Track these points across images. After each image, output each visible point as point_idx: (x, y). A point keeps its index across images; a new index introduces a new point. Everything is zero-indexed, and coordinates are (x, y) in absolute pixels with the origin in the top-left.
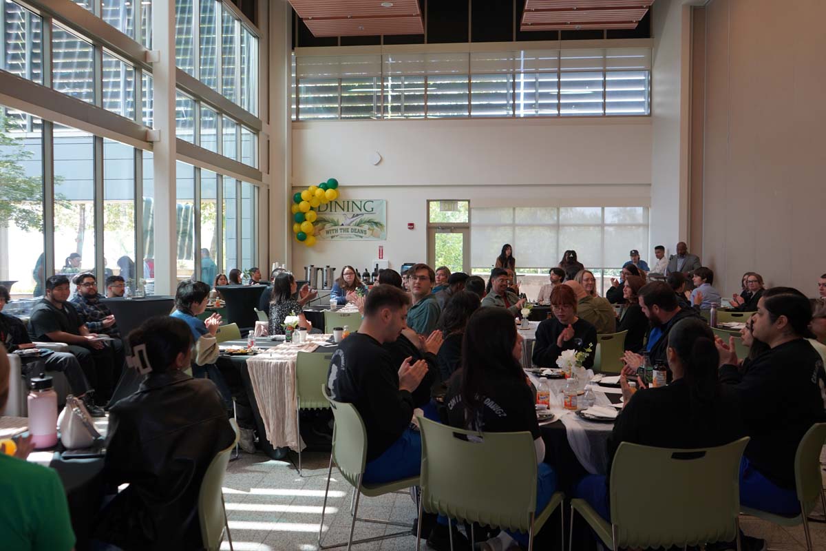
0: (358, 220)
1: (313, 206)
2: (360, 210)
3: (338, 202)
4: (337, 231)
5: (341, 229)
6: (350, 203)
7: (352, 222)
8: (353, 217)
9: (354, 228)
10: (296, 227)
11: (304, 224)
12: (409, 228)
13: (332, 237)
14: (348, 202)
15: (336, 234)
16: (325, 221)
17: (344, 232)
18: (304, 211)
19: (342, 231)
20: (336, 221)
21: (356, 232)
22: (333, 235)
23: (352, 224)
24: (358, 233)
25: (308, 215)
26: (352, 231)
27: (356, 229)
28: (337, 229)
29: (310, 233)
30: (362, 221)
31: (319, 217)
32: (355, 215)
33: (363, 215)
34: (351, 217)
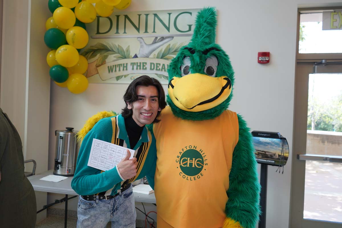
2: (168, 29)
3: (129, 16)
4: (125, 67)
5: (133, 64)
6: (151, 18)
7: (154, 50)
8: (155, 42)
9: (156, 61)
10: (50, 55)
11: (62, 49)
12: (260, 62)
13: (118, 78)
14: (147, 15)
15: (125, 73)
16: (105, 50)
17: (137, 69)
18: (63, 27)
19: (135, 67)
20: (125, 49)
21: (160, 69)
22: (119, 74)
23: (152, 56)
24: (162, 70)
25: (70, 34)
26: (152, 68)
27: (160, 64)
28: (127, 64)
29: (75, 70)
30: (169, 49)
31: (95, 43)
32: (158, 38)
33: (172, 37)
34: (151, 43)
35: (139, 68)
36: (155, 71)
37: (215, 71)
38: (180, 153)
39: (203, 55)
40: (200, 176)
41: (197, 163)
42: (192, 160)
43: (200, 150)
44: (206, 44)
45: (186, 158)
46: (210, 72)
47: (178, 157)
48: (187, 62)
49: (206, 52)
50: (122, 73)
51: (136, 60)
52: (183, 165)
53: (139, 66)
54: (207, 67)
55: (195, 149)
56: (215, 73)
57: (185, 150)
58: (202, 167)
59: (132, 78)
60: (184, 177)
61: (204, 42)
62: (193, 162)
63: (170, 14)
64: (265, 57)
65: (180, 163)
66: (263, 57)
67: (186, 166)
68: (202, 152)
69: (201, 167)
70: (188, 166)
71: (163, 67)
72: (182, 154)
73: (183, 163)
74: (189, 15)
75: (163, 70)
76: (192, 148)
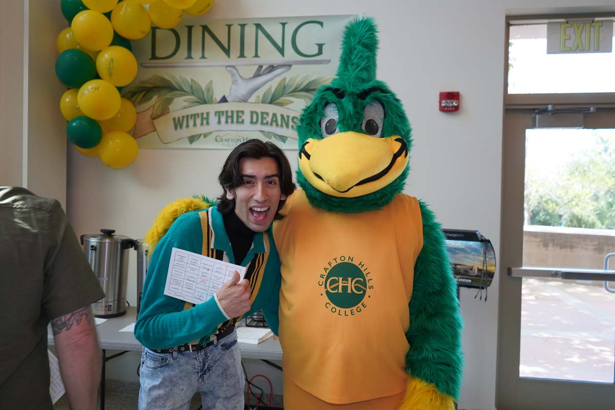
0: (272, 82)
1: (125, 33)
2: (281, 51)
3: (211, 28)
4: (205, 119)
5: (219, 114)
6: (250, 31)
7: (256, 89)
8: (257, 75)
9: (260, 108)
10: (67, 99)
11: (89, 88)
12: (443, 109)
13: (192, 139)
14: (243, 26)
15: (204, 129)
16: (167, 88)
17: (227, 122)
18: (91, 47)
19: (223, 119)
20: (204, 87)
21: (267, 122)
22: (193, 131)
23: (253, 99)
24: (271, 124)
25: (103, 59)
26: (255, 120)
27: (267, 114)
28: (208, 114)
29: (114, 124)
30: (285, 87)
31: (149, 75)
32: (264, 67)
33: (289, 66)
34: (252, 76)
35: (230, 120)
36: (259, 127)
37: (380, 126)
38: (326, 269)
39: (359, 100)
40: (362, 307)
41: (356, 285)
42: (347, 281)
43: (360, 264)
44: (363, 81)
45: (337, 278)
46: (371, 129)
47: (322, 276)
48: (332, 113)
49: (364, 95)
50: (200, 129)
51: (224, 107)
52: (332, 289)
53: (229, 117)
54: (367, 120)
55: (350, 261)
56: (380, 130)
57: (334, 264)
58: (365, 292)
59: (217, 138)
60: (334, 310)
61: (359, 78)
62: (349, 285)
63: (284, 24)
64: (452, 101)
65: (326, 287)
66: (448, 101)
67: (336, 291)
68: (363, 266)
69: (362, 292)
70: (340, 291)
71: (274, 119)
72: (328, 271)
73: (332, 287)
74: (319, 26)
75: (274, 124)
76: (346, 261)
